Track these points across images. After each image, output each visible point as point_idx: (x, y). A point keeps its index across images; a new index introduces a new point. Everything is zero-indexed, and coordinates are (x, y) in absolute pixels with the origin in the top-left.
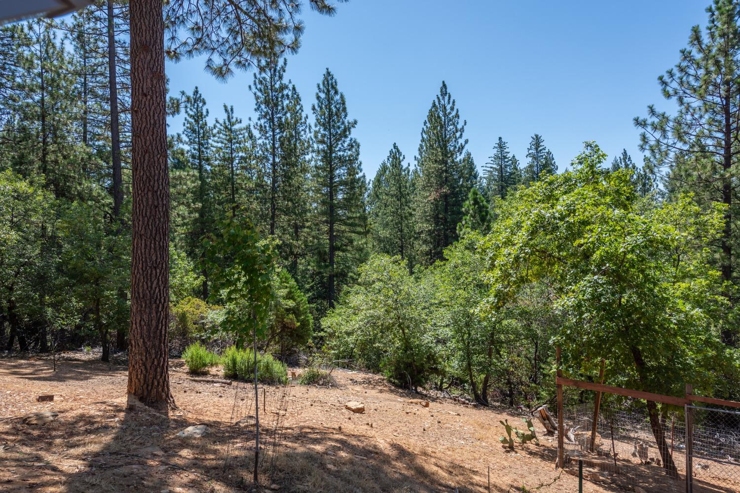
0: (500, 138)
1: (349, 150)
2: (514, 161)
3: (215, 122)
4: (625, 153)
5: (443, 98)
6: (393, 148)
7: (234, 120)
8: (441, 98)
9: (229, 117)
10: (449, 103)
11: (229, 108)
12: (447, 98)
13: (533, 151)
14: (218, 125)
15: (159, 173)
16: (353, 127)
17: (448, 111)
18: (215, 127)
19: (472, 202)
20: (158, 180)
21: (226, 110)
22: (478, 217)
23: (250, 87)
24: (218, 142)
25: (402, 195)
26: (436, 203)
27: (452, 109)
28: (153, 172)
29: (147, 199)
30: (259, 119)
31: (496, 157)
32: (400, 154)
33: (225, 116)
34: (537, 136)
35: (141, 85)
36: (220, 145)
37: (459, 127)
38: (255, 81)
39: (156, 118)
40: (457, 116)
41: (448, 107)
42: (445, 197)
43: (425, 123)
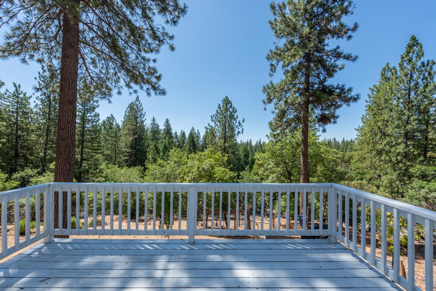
0: (154, 117)
1: (94, 117)
2: (158, 126)
3: (5, 91)
4: (193, 128)
5: (137, 102)
6: (111, 116)
7: (20, 92)
8: (136, 101)
9: (16, 90)
10: (139, 104)
11: (17, 85)
12: (138, 102)
13: (166, 124)
14: (8, 93)
15: (73, 155)
16: (97, 107)
17: (139, 107)
18: (6, 94)
19: (154, 146)
20: (72, 159)
21: (15, 86)
22: (156, 151)
23: (36, 78)
24: (6, 102)
25: (117, 137)
26: (132, 141)
27: (140, 106)
28: (70, 155)
29: (66, 167)
30: (41, 95)
31: (152, 124)
32: (114, 119)
33: (14, 89)
34: (167, 119)
35: (67, 118)
36: (8, 103)
37: (143, 113)
38: (40, 76)
39: (73, 132)
40: (142, 109)
41: (139, 106)
42: (136, 139)
43: (127, 108)
